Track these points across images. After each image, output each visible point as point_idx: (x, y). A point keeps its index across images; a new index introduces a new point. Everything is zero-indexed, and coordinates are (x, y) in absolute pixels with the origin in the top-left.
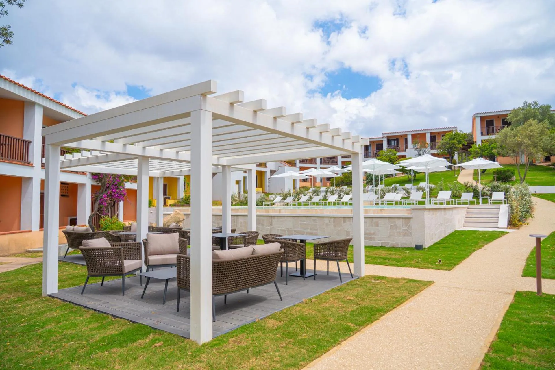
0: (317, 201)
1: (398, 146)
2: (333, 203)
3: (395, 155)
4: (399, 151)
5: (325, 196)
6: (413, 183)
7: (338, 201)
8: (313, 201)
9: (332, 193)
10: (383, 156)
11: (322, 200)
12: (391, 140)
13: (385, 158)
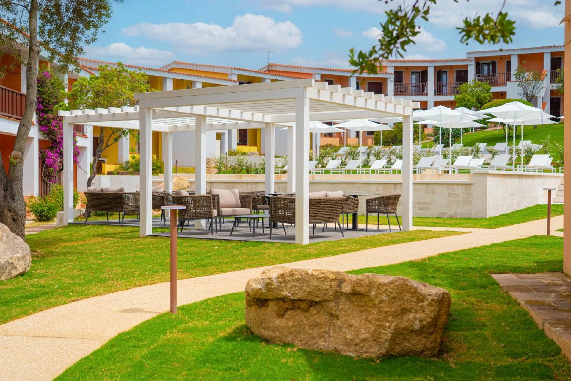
0: (354, 168)
1: (494, 76)
2: (379, 171)
3: (488, 92)
4: (495, 84)
5: (366, 160)
6: (508, 141)
7: (387, 169)
8: (347, 168)
9: (378, 156)
10: (466, 92)
11: (362, 167)
12: (482, 64)
13: (469, 96)
